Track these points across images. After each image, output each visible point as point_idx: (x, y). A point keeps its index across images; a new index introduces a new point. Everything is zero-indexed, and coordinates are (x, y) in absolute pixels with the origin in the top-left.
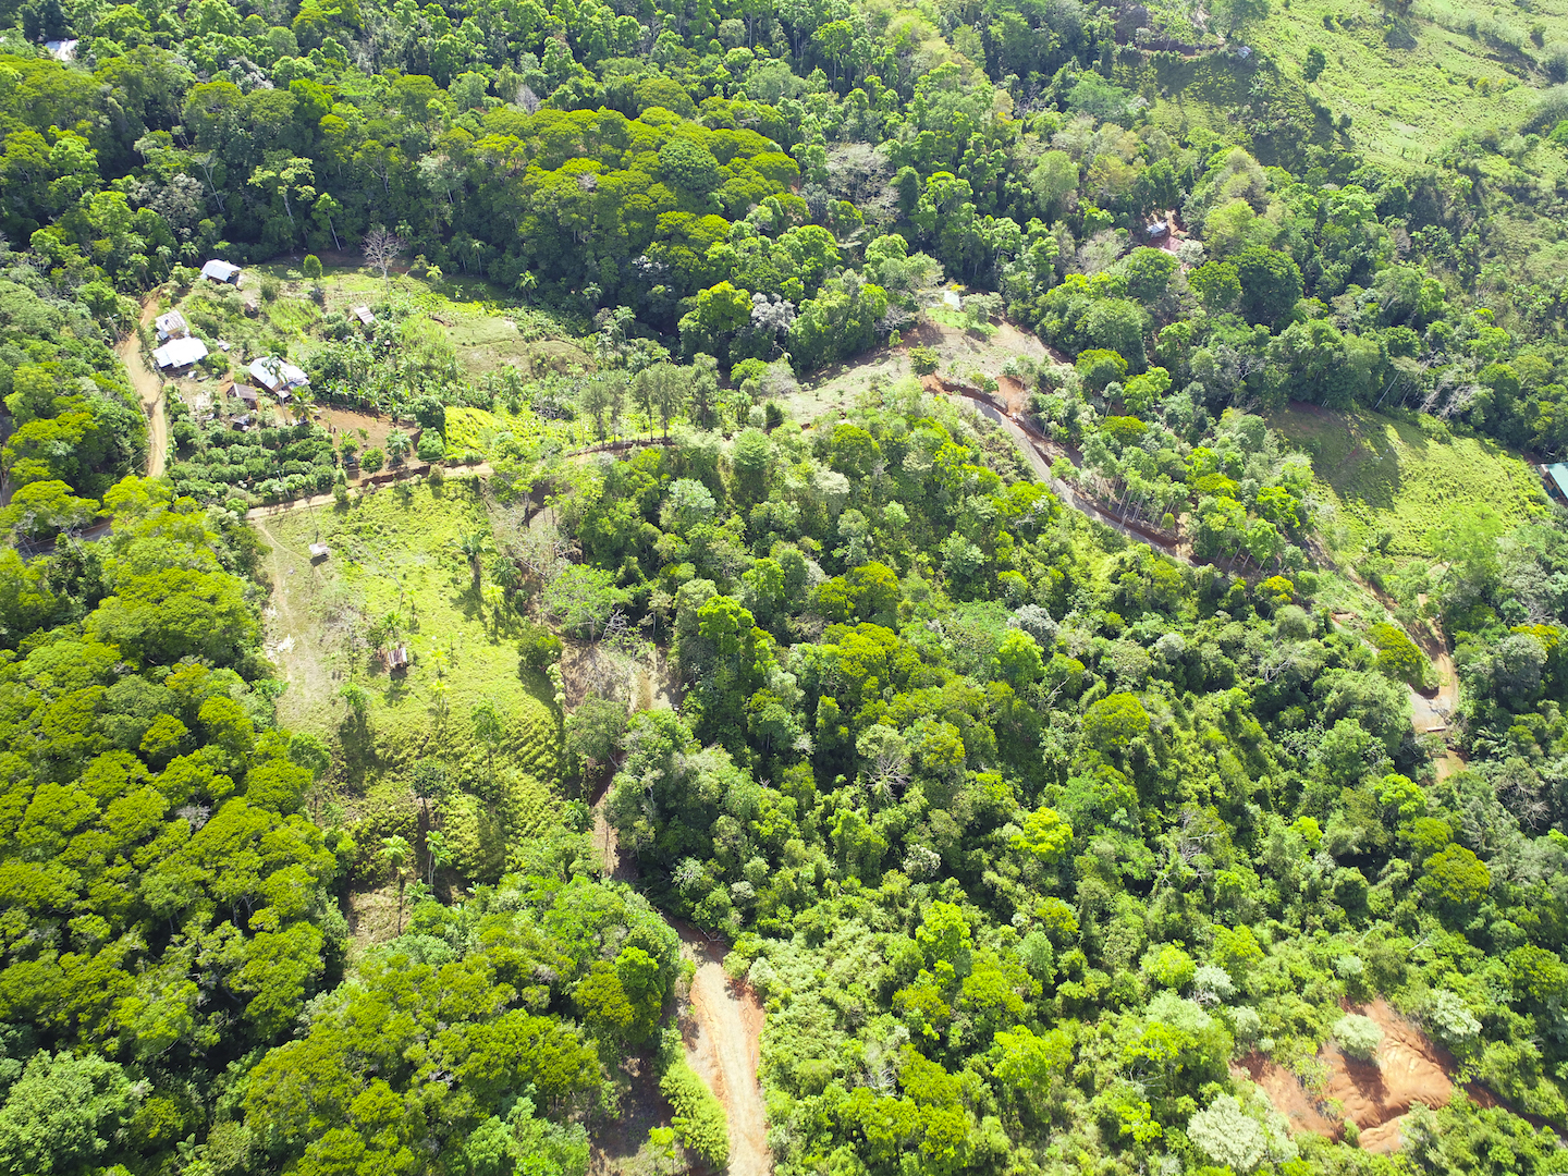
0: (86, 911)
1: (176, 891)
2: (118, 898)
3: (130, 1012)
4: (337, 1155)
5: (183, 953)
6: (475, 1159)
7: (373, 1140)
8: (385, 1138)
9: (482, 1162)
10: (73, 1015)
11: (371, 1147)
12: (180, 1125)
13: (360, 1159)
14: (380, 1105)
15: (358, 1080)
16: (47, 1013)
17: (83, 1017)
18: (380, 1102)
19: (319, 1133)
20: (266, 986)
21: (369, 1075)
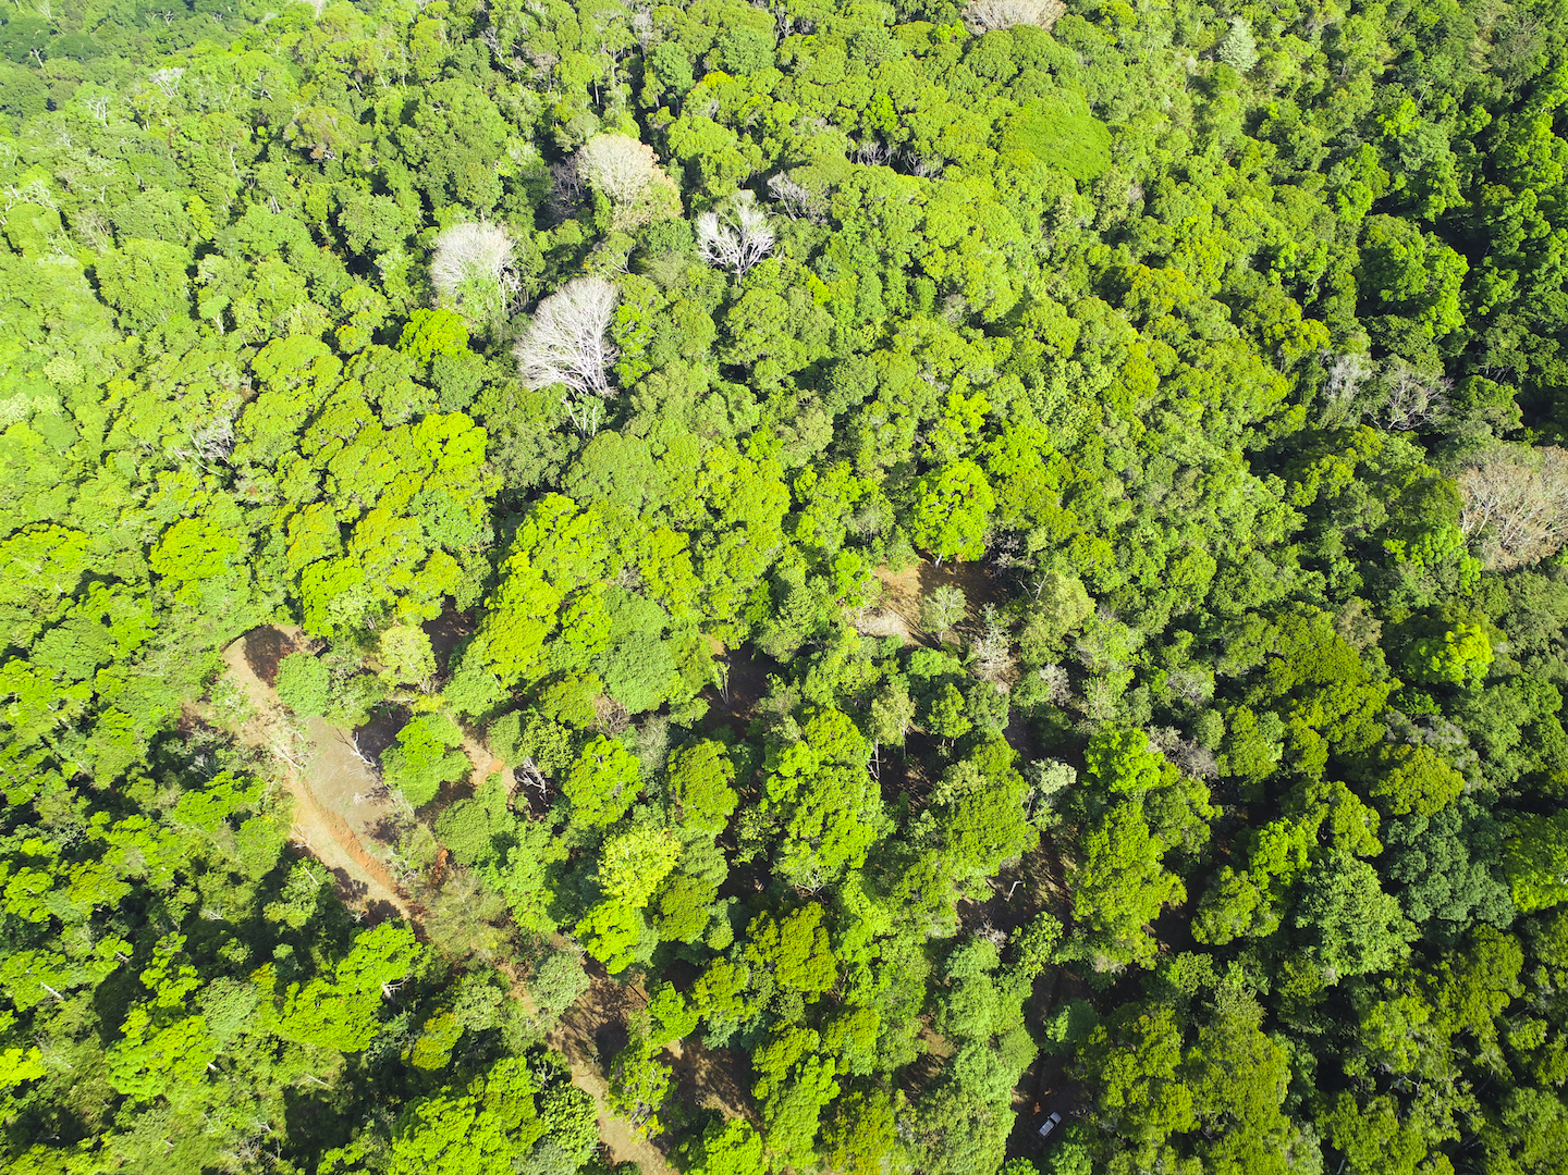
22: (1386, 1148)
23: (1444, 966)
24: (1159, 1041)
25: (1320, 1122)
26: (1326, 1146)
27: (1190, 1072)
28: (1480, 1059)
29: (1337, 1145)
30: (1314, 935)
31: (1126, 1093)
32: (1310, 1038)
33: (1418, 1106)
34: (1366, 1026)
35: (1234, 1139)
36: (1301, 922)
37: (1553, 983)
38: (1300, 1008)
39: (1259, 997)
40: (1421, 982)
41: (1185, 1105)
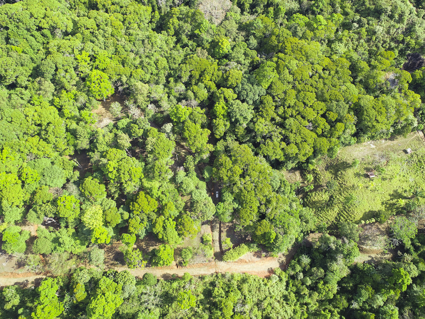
0: (284, 109)
1: (289, 125)
2: (287, 114)
3: (261, 121)
4: (226, 164)
5: (274, 128)
6: (224, 194)
7: (229, 171)
8: (229, 174)
9: (223, 196)
10: (261, 111)
11: (228, 171)
12: (239, 136)
13: (226, 169)
14: (236, 171)
15: (242, 167)
16: (262, 106)
17: (260, 113)
18: (237, 172)
19: (231, 159)
20: (266, 147)
21: (244, 169)
22: (273, 148)
23: (261, 109)
24: (226, 162)
25: (261, 153)
26: (264, 156)
27: (235, 162)
28: (277, 121)
29: (266, 155)
30: (237, 121)
31: (227, 176)
32: (248, 141)
33: (273, 137)
34: (256, 130)
35: (250, 167)
36: (233, 120)
37: (279, 98)
38: (243, 136)
39: (236, 140)
40: (259, 115)
41: (238, 169)
